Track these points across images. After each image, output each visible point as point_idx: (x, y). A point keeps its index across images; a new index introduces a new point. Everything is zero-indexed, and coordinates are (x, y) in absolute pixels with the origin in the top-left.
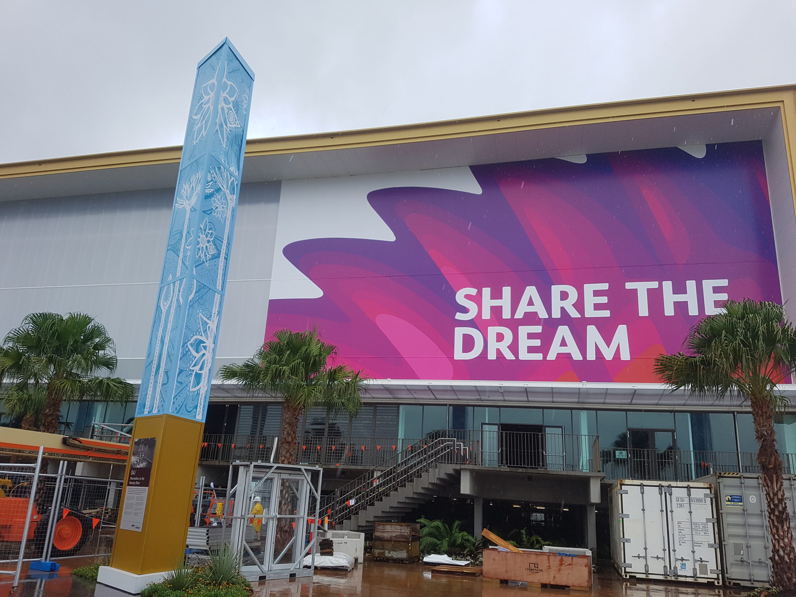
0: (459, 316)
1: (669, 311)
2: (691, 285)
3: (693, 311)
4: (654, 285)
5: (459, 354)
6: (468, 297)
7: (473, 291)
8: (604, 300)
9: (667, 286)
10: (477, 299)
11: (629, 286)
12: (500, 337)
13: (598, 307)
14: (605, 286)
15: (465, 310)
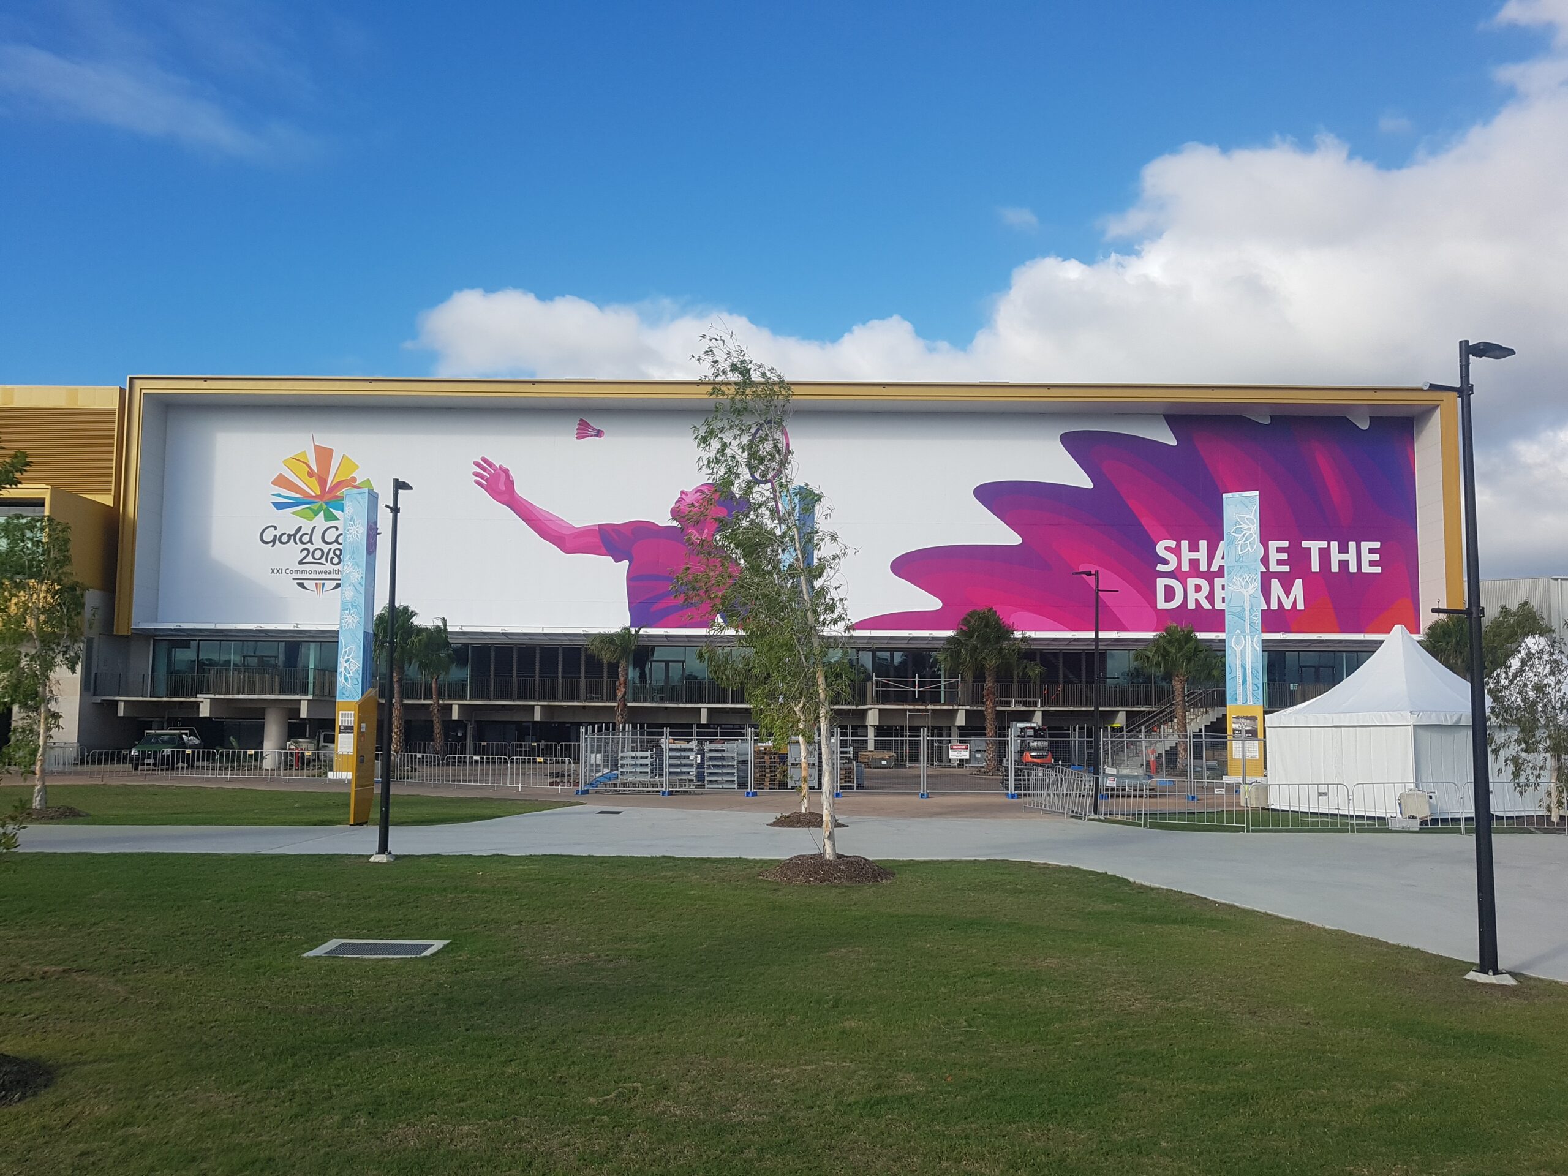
0: (1160, 567)
1: (1335, 568)
2: (1352, 545)
3: (1353, 569)
4: (1324, 544)
5: (1161, 604)
6: (1167, 549)
7: (1172, 544)
8: (1285, 556)
9: (1334, 545)
10: (1177, 551)
11: (1305, 544)
12: (1198, 588)
13: (1280, 562)
14: (1285, 544)
15: (1165, 562)
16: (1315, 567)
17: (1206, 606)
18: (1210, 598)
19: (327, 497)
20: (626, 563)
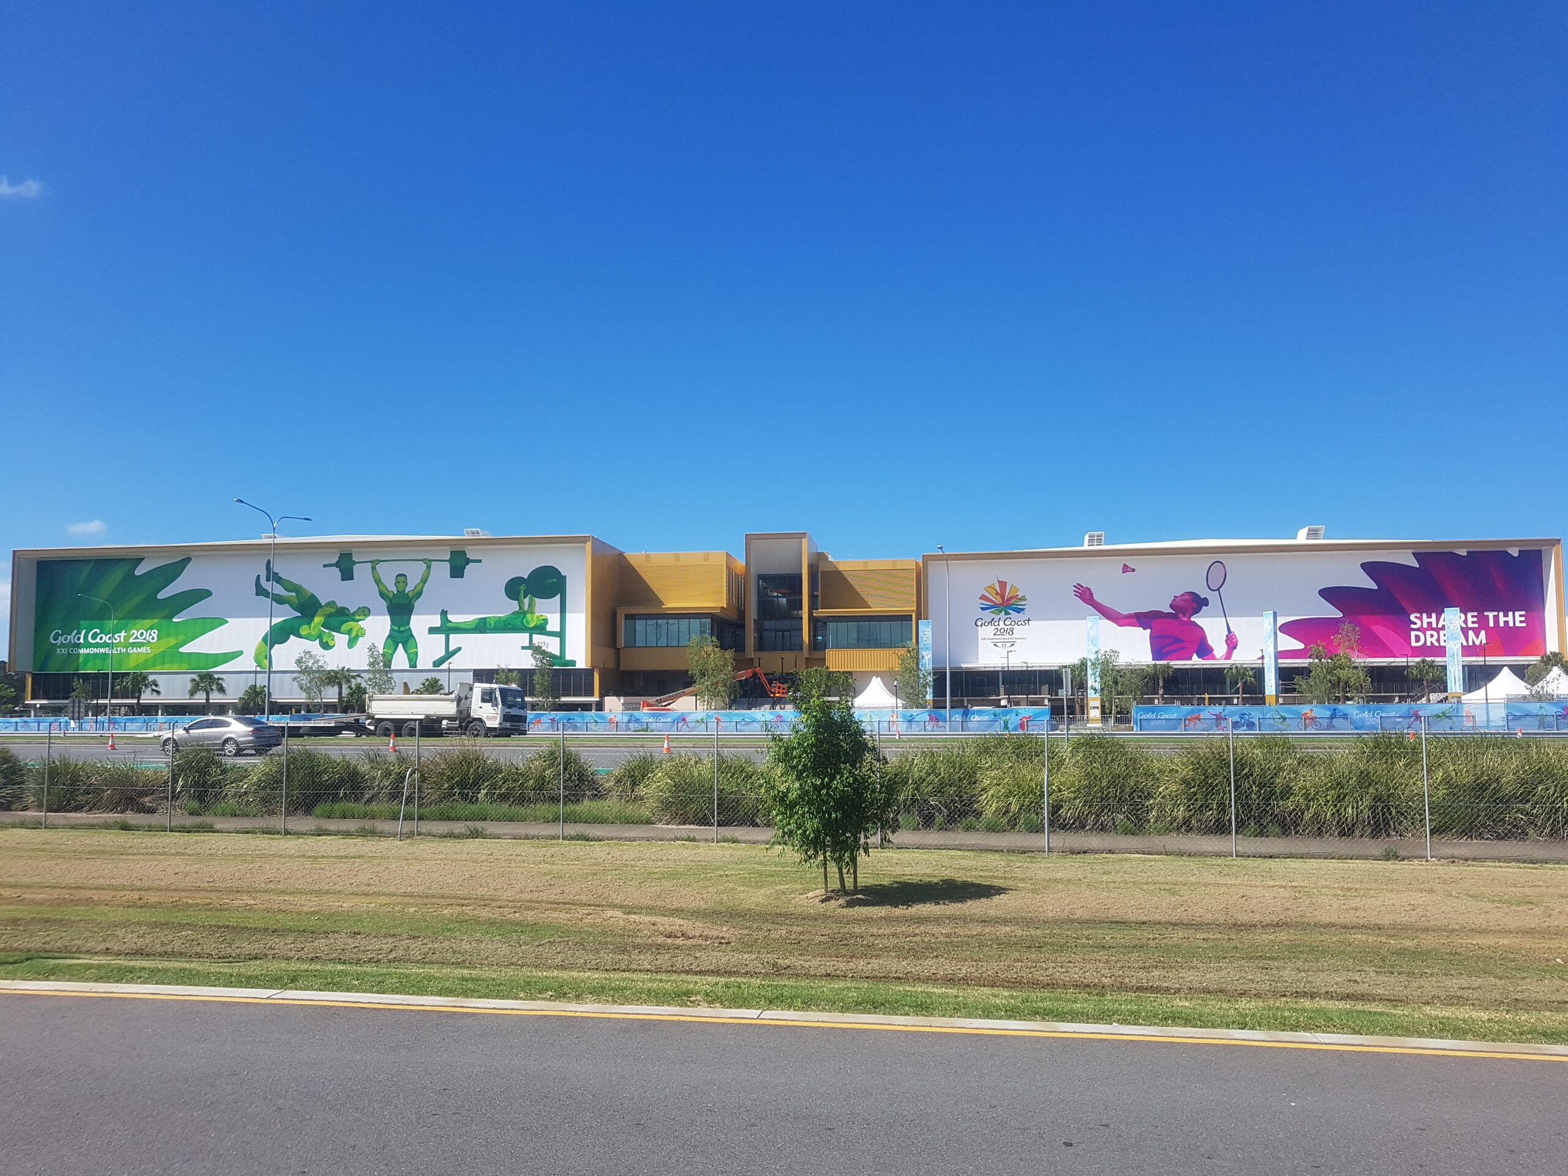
0: (1413, 626)
1: (1502, 624)
2: (1510, 614)
3: (1511, 624)
5: (1414, 644)
6: (1416, 617)
7: (1418, 615)
8: (1475, 619)
9: (1501, 614)
10: (1421, 619)
11: (1486, 614)
12: (1432, 636)
13: (1473, 622)
14: (1476, 614)
15: (1415, 623)
16: (1491, 624)
17: (1436, 644)
18: (1438, 640)
19: (1005, 604)
20: (1149, 631)
